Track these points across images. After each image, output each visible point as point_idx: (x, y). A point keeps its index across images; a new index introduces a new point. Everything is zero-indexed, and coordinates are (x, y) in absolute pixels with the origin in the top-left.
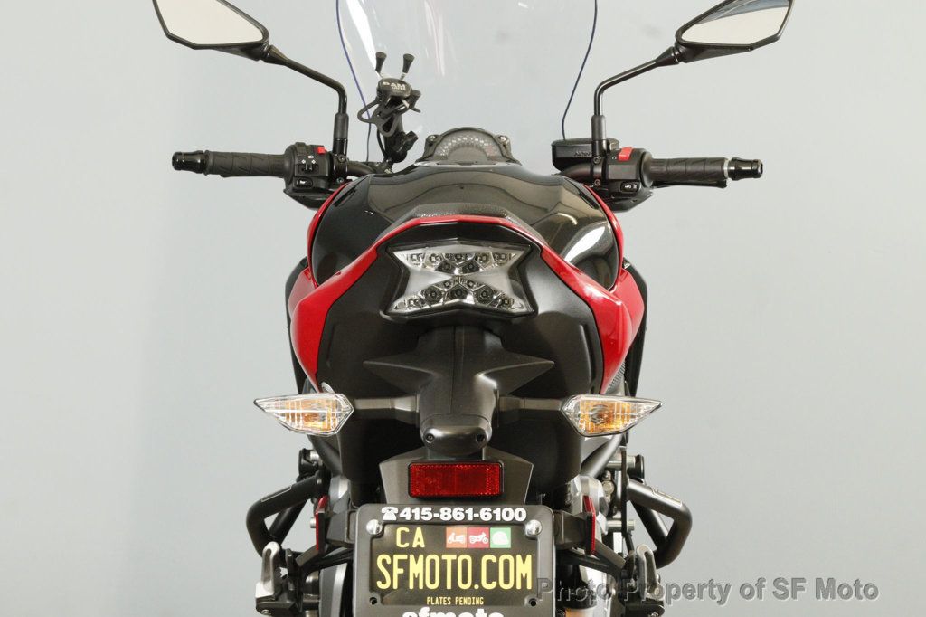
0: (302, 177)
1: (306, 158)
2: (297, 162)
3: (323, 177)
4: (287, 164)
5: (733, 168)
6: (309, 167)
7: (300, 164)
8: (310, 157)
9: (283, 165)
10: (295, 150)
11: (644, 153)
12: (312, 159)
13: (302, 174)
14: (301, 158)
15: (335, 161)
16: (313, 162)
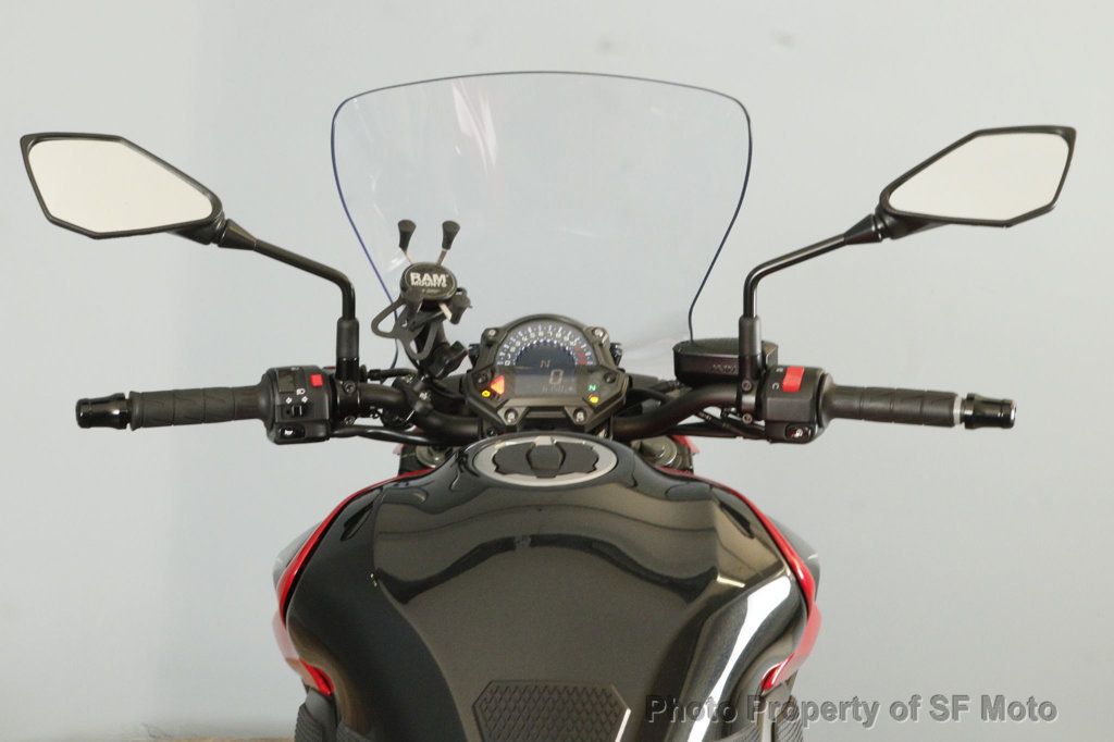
0: (288, 424)
1: (292, 394)
2: (278, 401)
3: (323, 421)
4: (263, 402)
5: (969, 412)
6: (297, 410)
7: (283, 405)
8: (299, 392)
9: (258, 403)
10: (274, 378)
11: (823, 377)
12: (301, 396)
13: (288, 419)
14: (284, 394)
15: (339, 390)
16: (305, 400)
